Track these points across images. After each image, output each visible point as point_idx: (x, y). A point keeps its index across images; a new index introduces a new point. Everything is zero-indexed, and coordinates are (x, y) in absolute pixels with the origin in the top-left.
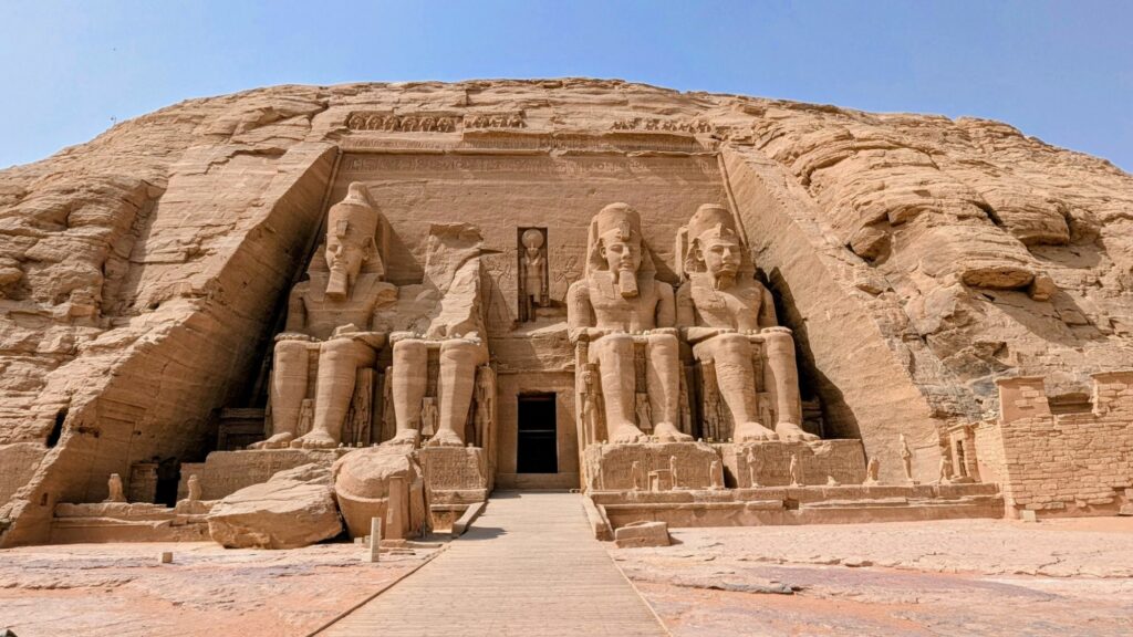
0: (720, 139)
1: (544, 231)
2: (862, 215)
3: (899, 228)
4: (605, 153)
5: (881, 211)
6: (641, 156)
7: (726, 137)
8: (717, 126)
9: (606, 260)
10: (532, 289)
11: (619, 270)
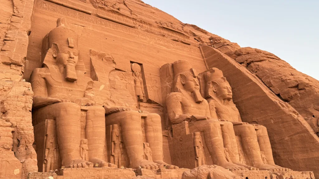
0: (198, 41)
1: (141, 64)
2: (287, 84)
3: (302, 91)
4: (160, 35)
5: (296, 84)
6: (173, 40)
7: (201, 40)
8: (196, 35)
9: (183, 85)
10: (139, 92)
11: (194, 90)
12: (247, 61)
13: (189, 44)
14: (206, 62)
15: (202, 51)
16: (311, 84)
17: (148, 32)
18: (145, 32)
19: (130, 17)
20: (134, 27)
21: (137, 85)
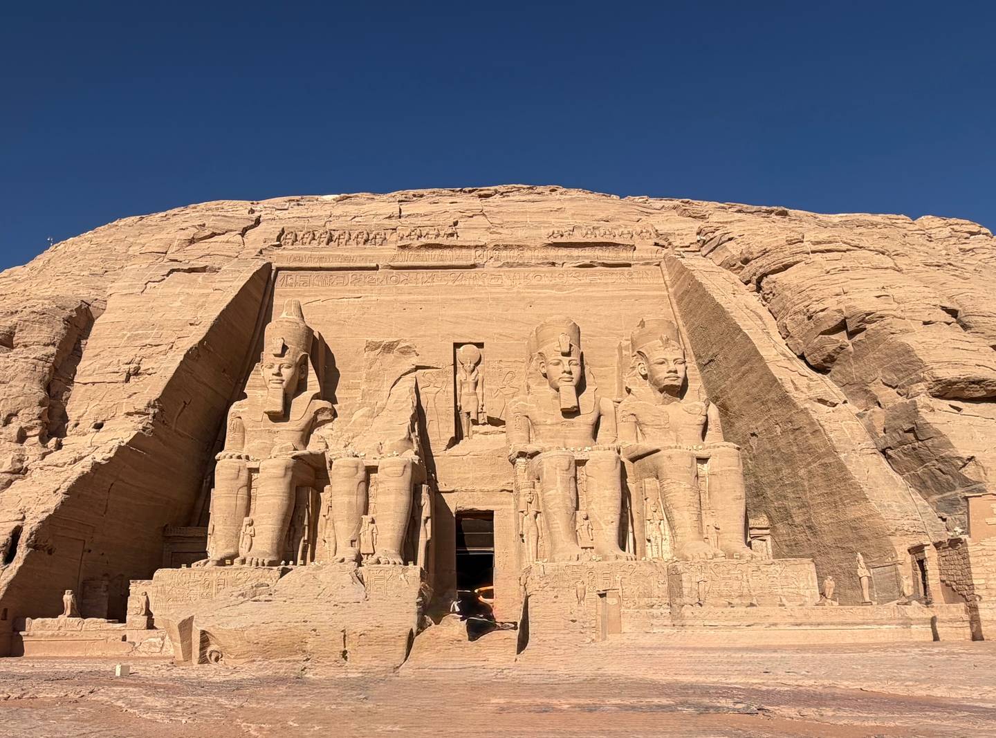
0: (663, 246)
4: (543, 263)
6: (579, 266)
7: (670, 244)
8: (660, 232)
9: (545, 376)
10: (468, 405)
11: (559, 384)
13: (629, 265)
14: (672, 298)
15: (666, 271)
17: (512, 266)
18: (503, 269)
19: (468, 247)
20: (474, 266)
21: (466, 390)
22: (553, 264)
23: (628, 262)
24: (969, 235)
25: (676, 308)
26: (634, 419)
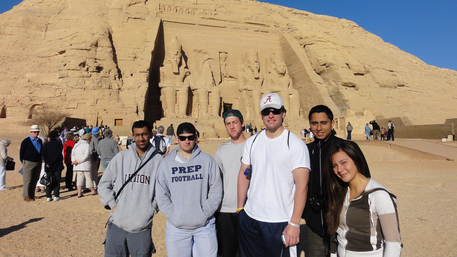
0: (277, 27)
1: (227, 53)
2: (319, 63)
3: (328, 68)
4: (244, 29)
5: (324, 63)
6: (255, 31)
7: (279, 27)
8: (276, 22)
9: (249, 67)
10: (224, 72)
11: (254, 70)
12: (304, 43)
13: (268, 32)
14: (279, 44)
15: (278, 36)
16: (334, 64)
17: (235, 29)
18: (232, 29)
19: (222, 20)
20: (224, 27)
21: (223, 67)
22: (247, 29)
23: (267, 31)
24: (353, 27)
25: (280, 47)
26: (272, 81)
